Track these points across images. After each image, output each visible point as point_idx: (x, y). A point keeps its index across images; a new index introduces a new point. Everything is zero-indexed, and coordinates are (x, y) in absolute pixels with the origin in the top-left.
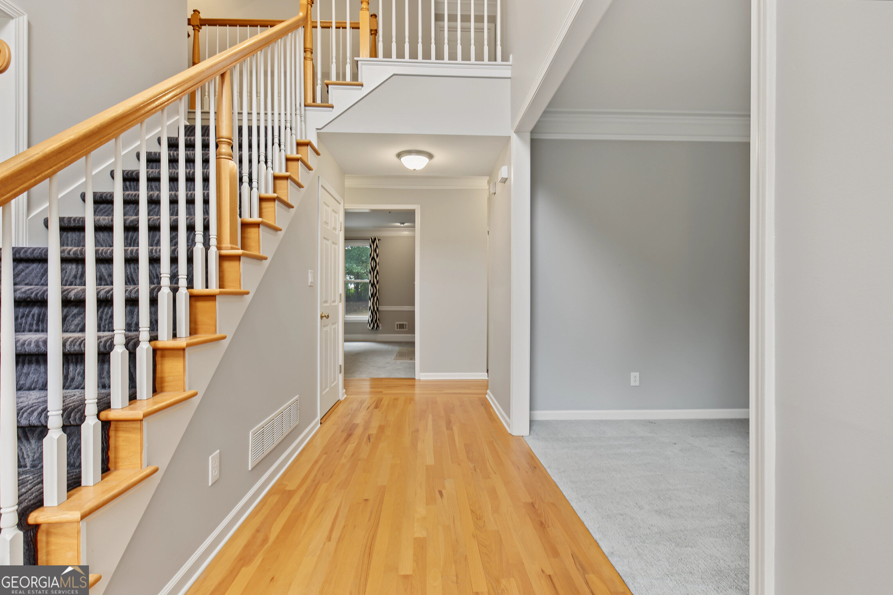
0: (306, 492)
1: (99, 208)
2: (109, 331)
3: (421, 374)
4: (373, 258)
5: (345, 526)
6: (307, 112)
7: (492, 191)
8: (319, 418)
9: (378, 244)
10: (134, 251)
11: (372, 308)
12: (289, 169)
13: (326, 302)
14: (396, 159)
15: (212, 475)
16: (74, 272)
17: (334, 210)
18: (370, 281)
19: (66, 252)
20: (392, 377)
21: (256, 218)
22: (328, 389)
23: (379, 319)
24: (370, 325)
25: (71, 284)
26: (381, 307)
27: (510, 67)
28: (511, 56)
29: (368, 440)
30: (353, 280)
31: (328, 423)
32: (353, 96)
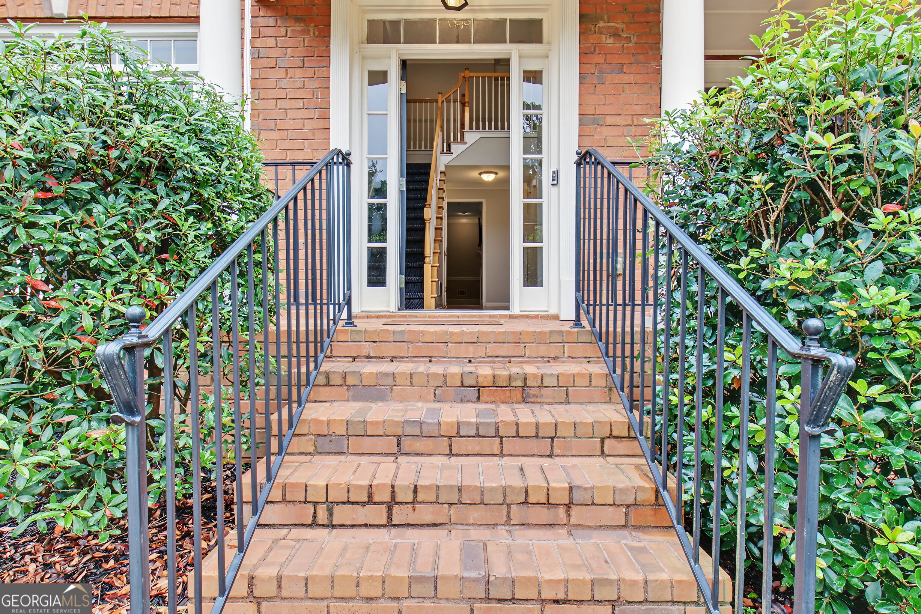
14: (479, 177)
32: (462, 147)
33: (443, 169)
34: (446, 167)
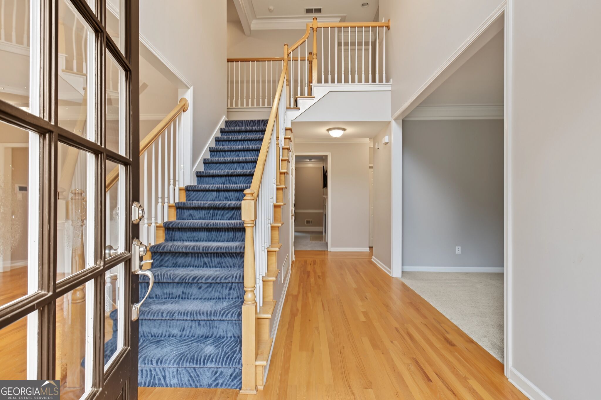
1: (209, 166)
2: (239, 220)
3: (331, 248)
6: (287, 112)
7: (377, 147)
10: (231, 187)
14: (327, 132)
16: (215, 196)
19: (214, 187)
25: (214, 201)
27: (391, 85)
28: (391, 80)
29: (319, 278)
32: (309, 103)
33: (289, 126)
34: (293, 123)
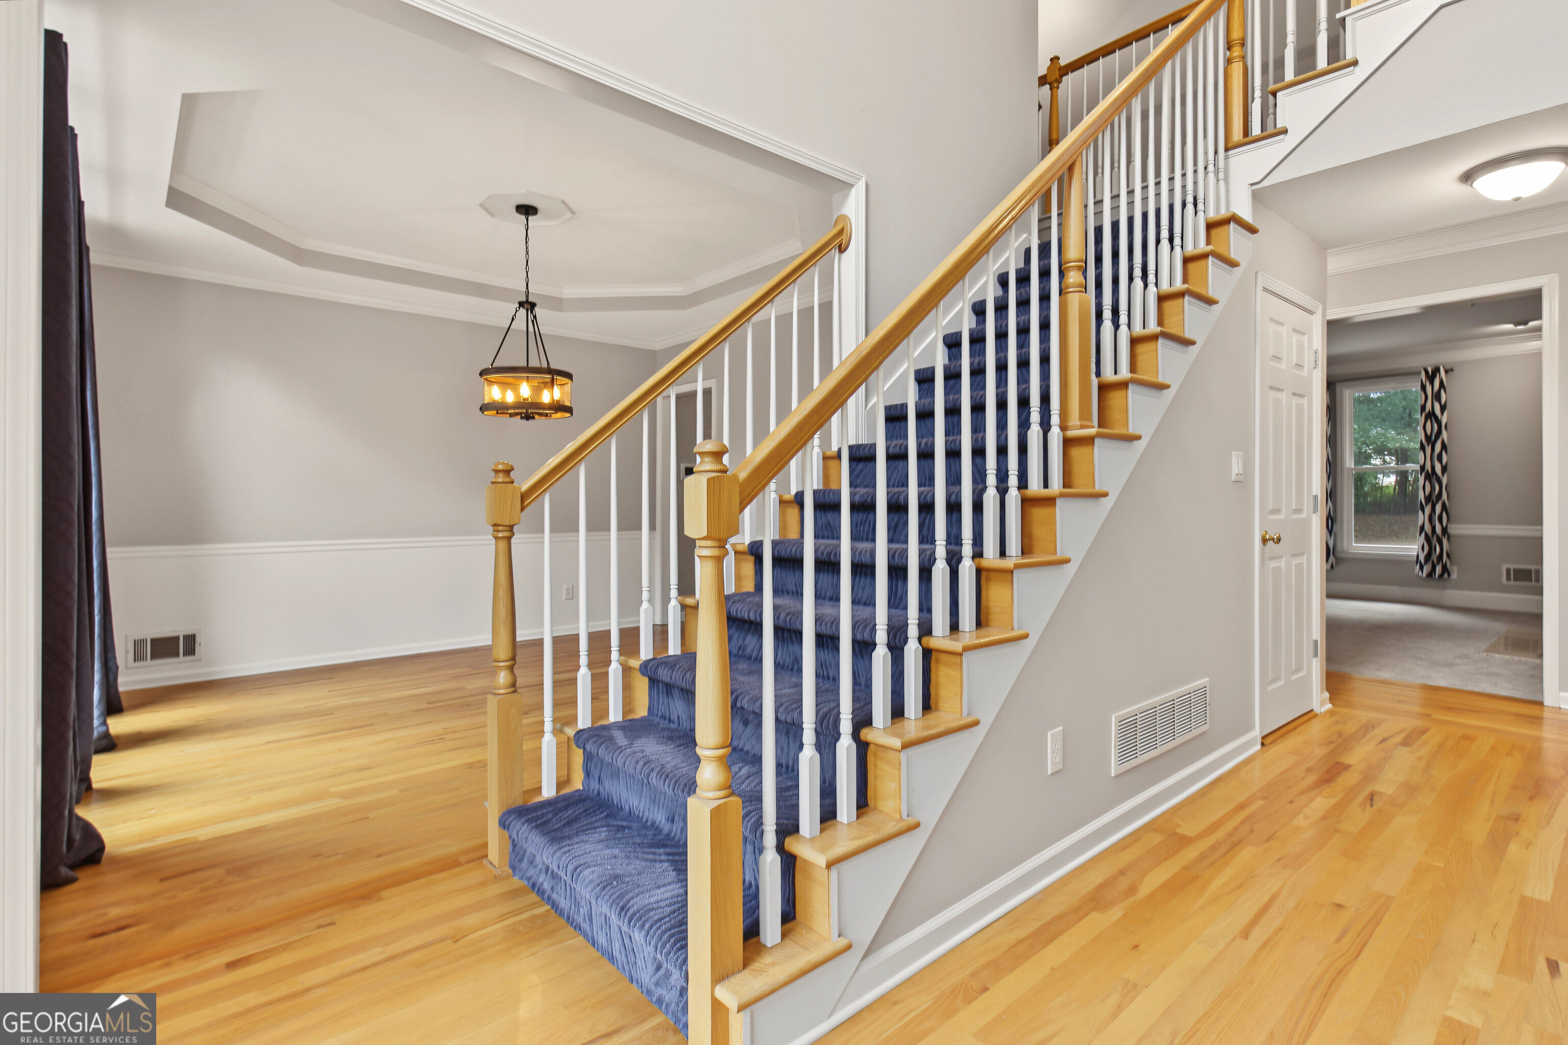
0: (1213, 848)
3: (1561, 694)
4: (1431, 415)
5: (1280, 930)
6: (1232, 160)
8: (1257, 733)
9: (1446, 381)
11: (1428, 527)
12: (1191, 278)
13: (1276, 511)
14: (1459, 187)
15: (1052, 762)
17: (1297, 329)
18: (1423, 468)
19: (891, 447)
20: (1469, 688)
21: (1124, 373)
22: (1281, 683)
23: (1448, 555)
24: (1422, 568)
25: (895, 487)
26: (1453, 526)
29: (1369, 801)
30: (1392, 465)
31: (1280, 749)
